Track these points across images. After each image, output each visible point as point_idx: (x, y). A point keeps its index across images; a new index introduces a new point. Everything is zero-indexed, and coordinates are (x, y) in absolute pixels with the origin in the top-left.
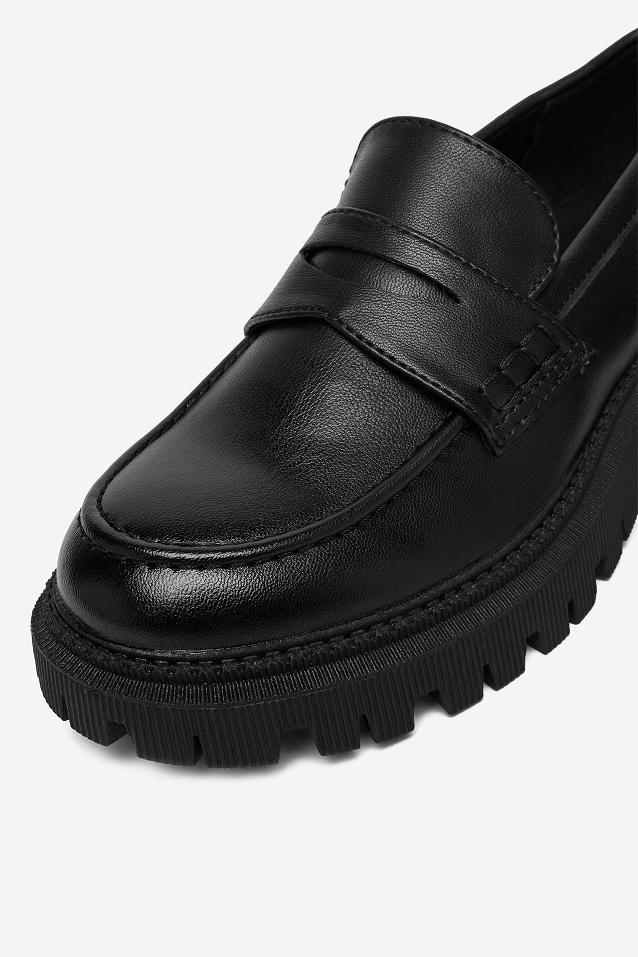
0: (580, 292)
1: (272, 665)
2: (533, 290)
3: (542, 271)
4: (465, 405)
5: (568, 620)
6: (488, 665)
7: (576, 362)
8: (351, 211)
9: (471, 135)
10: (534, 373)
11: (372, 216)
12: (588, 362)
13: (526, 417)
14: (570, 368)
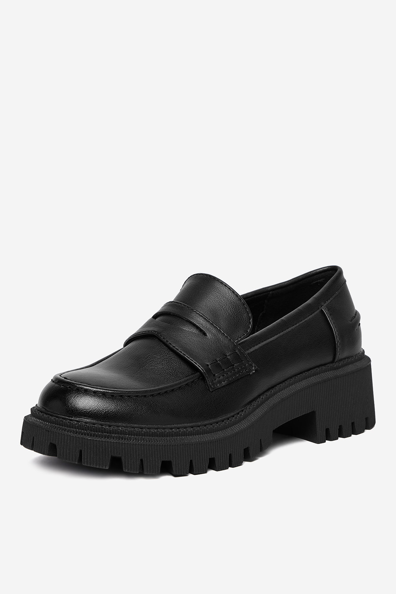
0: (257, 347)
1: (113, 429)
2: (237, 339)
3: (242, 334)
4: (204, 372)
5: (228, 465)
6: (192, 460)
7: (249, 369)
8: (177, 302)
9: (240, 295)
10: (231, 366)
11: (184, 305)
12: (254, 372)
13: (225, 381)
14: (246, 370)
